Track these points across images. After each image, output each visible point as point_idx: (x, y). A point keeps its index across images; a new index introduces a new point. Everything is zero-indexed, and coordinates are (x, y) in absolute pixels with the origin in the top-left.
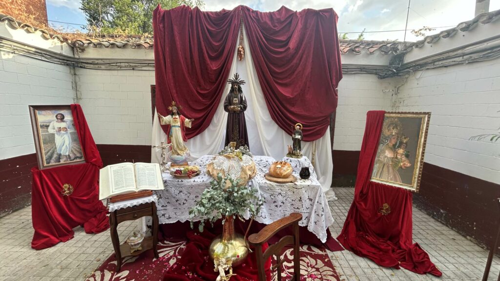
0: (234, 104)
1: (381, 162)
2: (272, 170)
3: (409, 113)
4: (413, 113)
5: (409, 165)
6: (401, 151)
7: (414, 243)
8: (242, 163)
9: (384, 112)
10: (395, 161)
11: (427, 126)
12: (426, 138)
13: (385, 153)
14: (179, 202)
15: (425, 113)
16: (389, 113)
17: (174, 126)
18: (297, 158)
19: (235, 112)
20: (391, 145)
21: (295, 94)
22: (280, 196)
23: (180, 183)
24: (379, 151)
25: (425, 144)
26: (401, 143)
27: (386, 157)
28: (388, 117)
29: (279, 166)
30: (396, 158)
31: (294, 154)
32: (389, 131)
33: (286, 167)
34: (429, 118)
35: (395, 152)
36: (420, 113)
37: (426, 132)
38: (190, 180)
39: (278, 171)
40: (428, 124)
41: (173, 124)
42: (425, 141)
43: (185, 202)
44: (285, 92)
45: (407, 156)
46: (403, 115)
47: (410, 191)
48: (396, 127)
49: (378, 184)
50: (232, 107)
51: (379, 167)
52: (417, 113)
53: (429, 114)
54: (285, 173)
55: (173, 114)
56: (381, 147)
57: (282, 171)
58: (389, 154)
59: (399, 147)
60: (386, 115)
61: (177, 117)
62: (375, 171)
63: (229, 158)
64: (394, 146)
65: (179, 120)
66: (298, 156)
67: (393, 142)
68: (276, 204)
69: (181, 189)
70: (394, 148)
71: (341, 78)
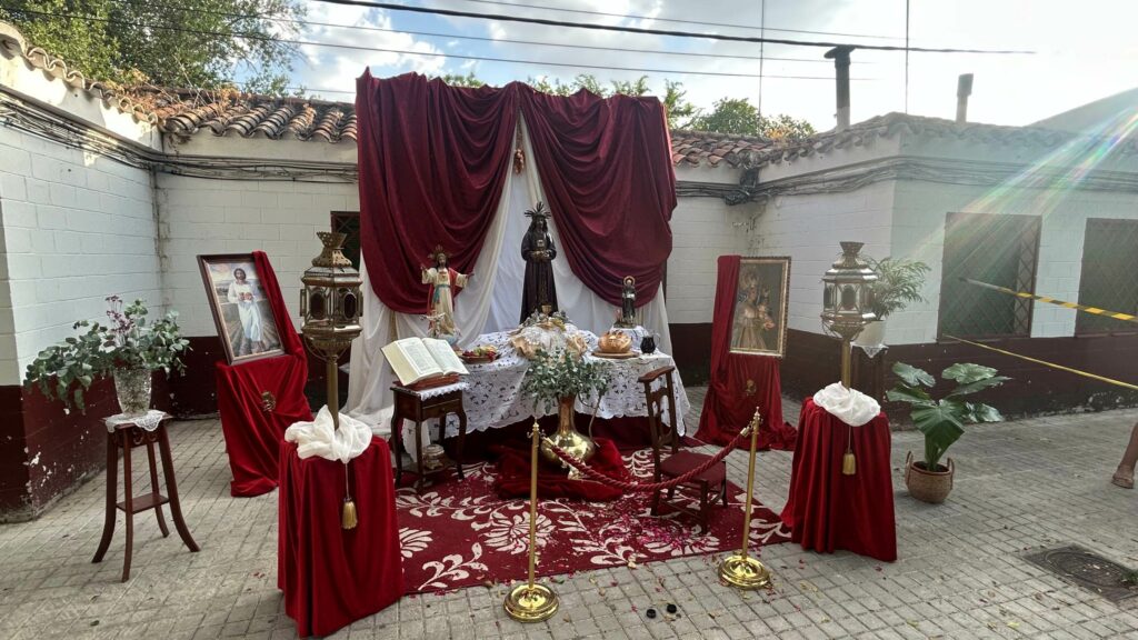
0: (539, 249)
1: (741, 325)
2: (604, 344)
3: (768, 258)
4: (772, 258)
5: (772, 325)
6: (762, 308)
7: (784, 421)
8: (566, 335)
9: (740, 257)
10: (757, 321)
11: (789, 274)
12: (788, 289)
13: (743, 313)
14: (476, 400)
15: (785, 258)
16: (745, 258)
17: (443, 286)
18: (632, 327)
19: (541, 260)
20: (750, 301)
21: (610, 230)
22: (621, 377)
23: (478, 369)
24: (737, 310)
25: (787, 297)
26: (762, 297)
27: (746, 318)
28: (744, 265)
29: (613, 337)
30: (758, 318)
31: (626, 323)
32: (747, 284)
33: (623, 337)
34: (790, 263)
35: (756, 311)
36: (780, 258)
37: (788, 282)
38: (491, 364)
39: (613, 343)
40: (789, 271)
41: (441, 283)
42: (788, 293)
43: (485, 398)
44: (595, 227)
45: (770, 314)
46: (762, 261)
47: (776, 358)
48: (754, 277)
49: (739, 355)
50: (538, 252)
51: (739, 333)
52: (776, 258)
53: (789, 258)
54: (623, 346)
55: (438, 266)
56: (739, 305)
57: (619, 344)
58: (749, 314)
59: (760, 303)
60: (742, 261)
61: (445, 270)
62: (734, 338)
63: (546, 328)
64: (754, 302)
65: (448, 275)
66: (632, 326)
67: (753, 296)
68: (616, 389)
69: (478, 379)
70: (754, 306)
71: (675, 205)
